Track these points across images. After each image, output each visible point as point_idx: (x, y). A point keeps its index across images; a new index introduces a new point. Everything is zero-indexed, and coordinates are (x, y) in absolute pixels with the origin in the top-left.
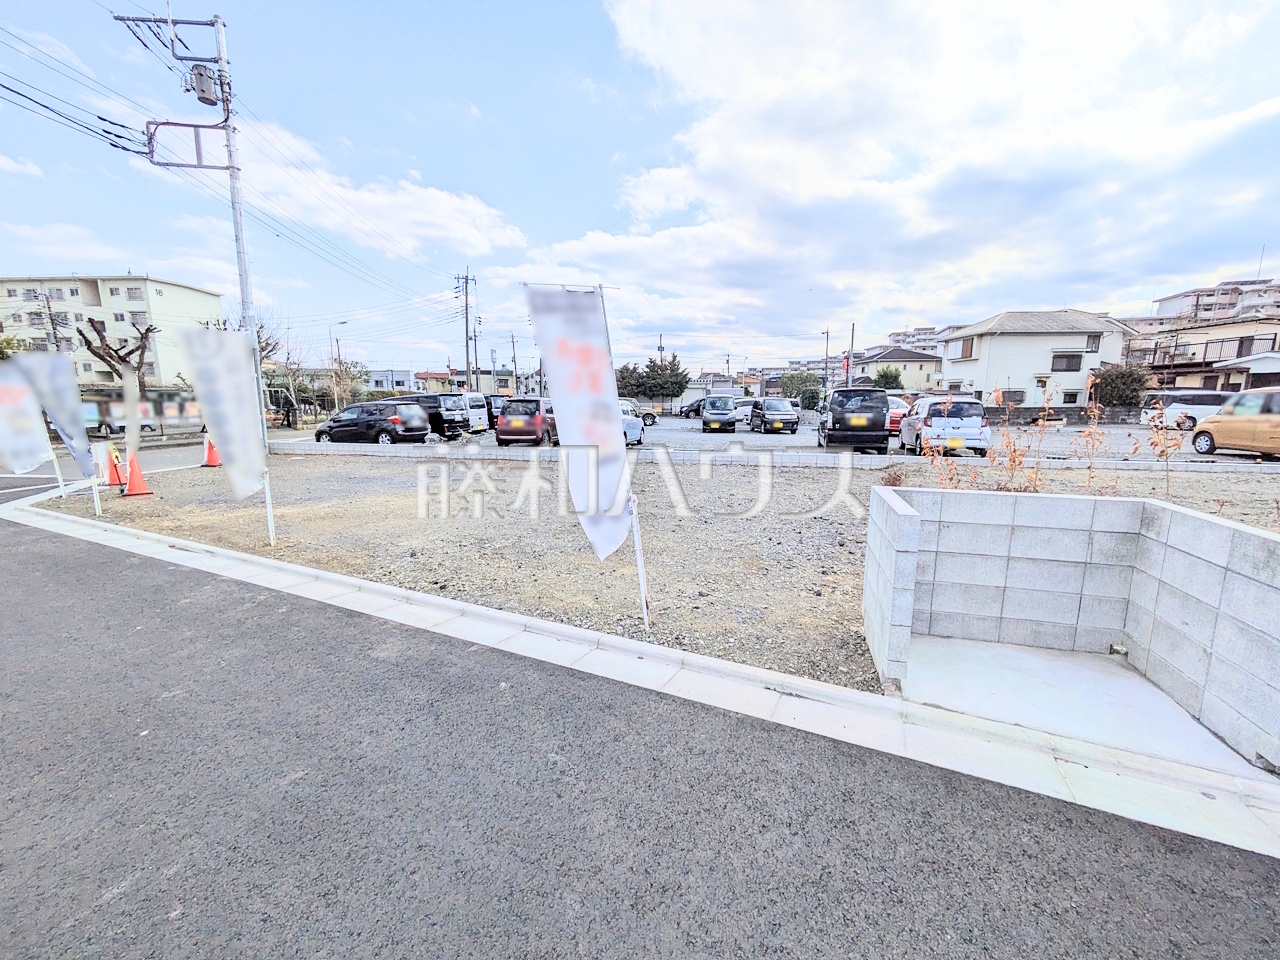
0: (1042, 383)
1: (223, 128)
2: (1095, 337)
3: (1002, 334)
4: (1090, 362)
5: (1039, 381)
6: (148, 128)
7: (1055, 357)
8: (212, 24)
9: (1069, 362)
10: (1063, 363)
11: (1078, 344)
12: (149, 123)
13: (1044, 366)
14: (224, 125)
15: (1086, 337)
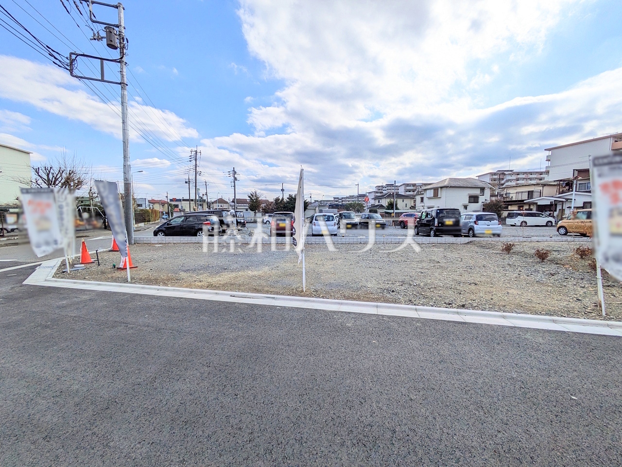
0: (466, 207)
1: (119, 62)
2: (482, 189)
3: (451, 187)
4: (482, 199)
5: (464, 207)
6: (70, 56)
7: (469, 197)
8: (117, 7)
9: (474, 199)
10: (472, 200)
11: (477, 192)
12: (71, 54)
13: (466, 201)
14: (120, 61)
15: (479, 190)
